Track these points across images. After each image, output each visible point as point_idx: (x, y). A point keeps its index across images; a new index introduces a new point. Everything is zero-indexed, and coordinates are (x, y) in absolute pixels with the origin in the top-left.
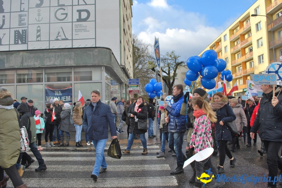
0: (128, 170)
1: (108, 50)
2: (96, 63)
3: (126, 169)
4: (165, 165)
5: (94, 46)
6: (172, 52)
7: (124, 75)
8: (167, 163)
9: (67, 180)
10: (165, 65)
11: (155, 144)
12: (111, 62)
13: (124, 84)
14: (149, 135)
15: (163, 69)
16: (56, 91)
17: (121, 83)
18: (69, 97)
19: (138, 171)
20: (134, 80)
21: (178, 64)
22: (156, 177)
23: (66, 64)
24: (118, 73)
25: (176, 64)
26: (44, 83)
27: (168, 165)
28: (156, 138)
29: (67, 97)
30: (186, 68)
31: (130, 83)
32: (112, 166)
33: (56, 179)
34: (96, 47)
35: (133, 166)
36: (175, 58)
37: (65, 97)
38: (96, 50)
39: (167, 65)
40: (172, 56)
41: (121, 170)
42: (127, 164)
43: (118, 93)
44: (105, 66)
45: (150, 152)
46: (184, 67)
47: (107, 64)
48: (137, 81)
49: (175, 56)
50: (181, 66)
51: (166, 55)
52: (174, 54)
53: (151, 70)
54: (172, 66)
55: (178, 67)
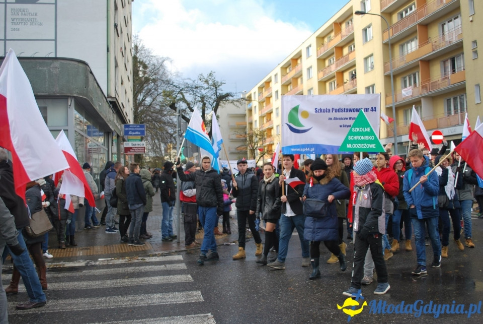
0: (120, 305)
1: (81, 65)
2: (56, 90)
3: (116, 305)
4: (194, 293)
5: (53, 55)
6: (211, 74)
7: (115, 116)
8: (197, 289)
10: (195, 99)
11: (176, 251)
12: (87, 89)
13: (115, 134)
14: (163, 235)
15: (192, 106)
17: (108, 132)
19: (141, 307)
20: (135, 126)
21: (221, 98)
22: (176, 317)
24: (101, 112)
25: (217, 97)
27: (199, 293)
28: (176, 240)
30: (236, 106)
31: (127, 133)
32: (87, 300)
34: (56, 59)
35: (130, 297)
38: (57, 64)
39: (200, 99)
40: (211, 82)
41: (105, 308)
42: (118, 295)
43: (102, 151)
44: (74, 97)
45: (165, 269)
46: (233, 103)
47: (78, 93)
48: (142, 129)
49: (215, 82)
50: (226, 101)
51: (199, 80)
52: (213, 78)
53: (168, 108)
54: (209, 100)
55: (220, 104)
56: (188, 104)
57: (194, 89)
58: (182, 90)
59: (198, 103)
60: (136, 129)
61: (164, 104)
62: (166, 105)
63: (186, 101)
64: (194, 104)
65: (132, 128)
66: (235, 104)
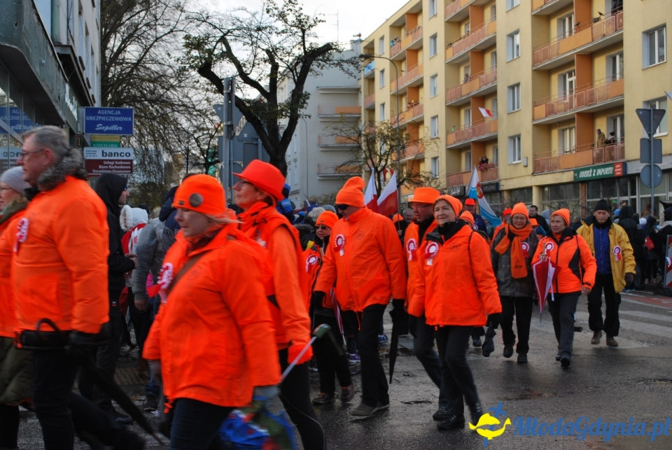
7: (67, 87)
10: (255, 56)
12: (21, 29)
15: (248, 72)
20: (110, 113)
21: (314, 56)
24: (44, 80)
25: (305, 52)
30: (347, 72)
31: (91, 127)
36: (302, 26)
39: (266, 56)
40: (291, 18)
46: (341, 66)
48: (126, 119)
49: (302, 17)
50: (325, 61)
51: (266, 11)
52: (297, 9)
53: (194, 73)
54: (286, 59)
55: (312, 67)
56: (239, 66)
57: (253, 32)
58: (225, 34)
59: (261, 66)
60: (112, 119)
61: (187, 66)
62: (191, 67)
63: (234, 60)
64: (254, 66)
65: (104, 115)
66: (344, 67)
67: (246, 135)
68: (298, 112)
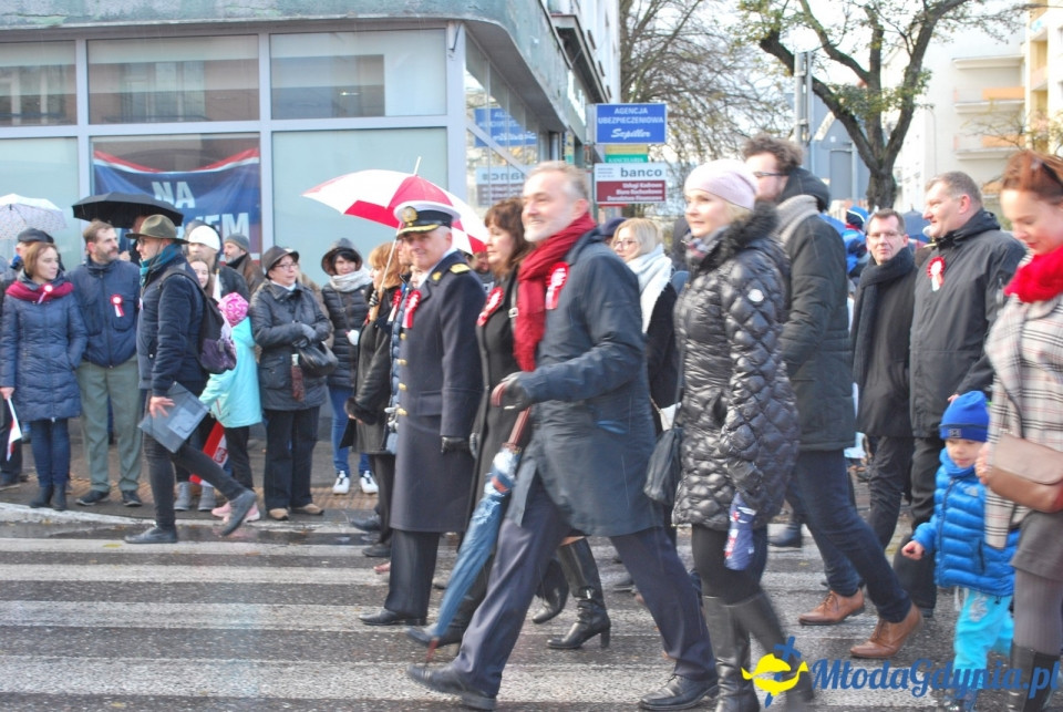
9: (324, 667)
10: (847, 17)
13: (570, 139)
15: (835, 42)
16: (161, 180)
18: (244, 217)
20: (633, 111)
21: (939, 10)
23: (221, 12)
24: (537, 68)
26: (83, 128)
29: (227, 218)
30: (994, 34)
31: (605, 134)
33: (265, 661)
37: (215, 218)
39: (865, 17)
44: (464, 21)
46: (984, 25)
47: (477, 11)
48: (655, 120)
50: (958, 19)
53: (756, 47)
54: (895, 19)
55: (936, 30)
56: (823, 34)
60: (635, 120)
61: (743, 38)
62: (749, 39)
63: (815, 25)
64: (845, 32)
65: (625, 116)
66: (988, 27)
67: (833, 139)
68: (915, 102)
